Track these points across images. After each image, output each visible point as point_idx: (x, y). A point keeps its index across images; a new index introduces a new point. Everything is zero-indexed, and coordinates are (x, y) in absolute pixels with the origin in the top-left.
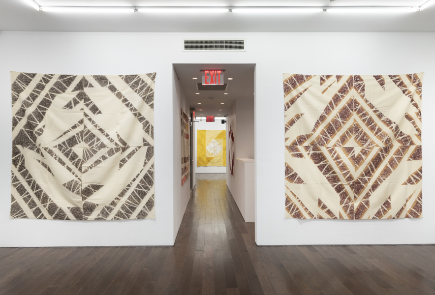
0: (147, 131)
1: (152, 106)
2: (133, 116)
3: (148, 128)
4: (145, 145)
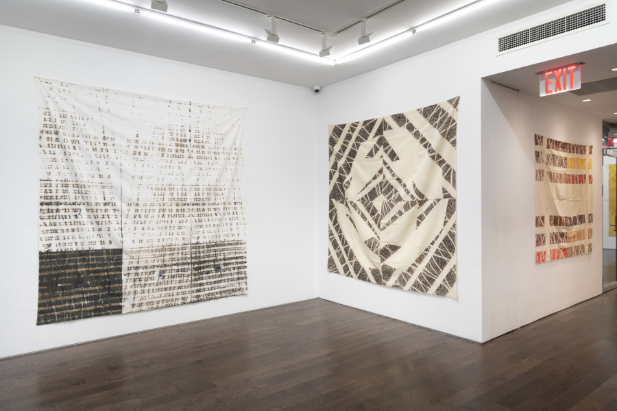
0: (448, 178)
1: (454, 143)
2: (430, 159)
3: (449, 175)
4: (445, 197)
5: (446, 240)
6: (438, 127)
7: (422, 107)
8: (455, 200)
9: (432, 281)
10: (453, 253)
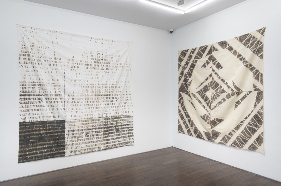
0: (257, 78)
1: (261, 57)
2: (245, 67)
3: (258, 76)
4: (255, 90)
5: (256, 116)
6: (250, 47)
7: (239, 36)
8: (262, 92)
9: (246, 141)
10: (261, 125)
